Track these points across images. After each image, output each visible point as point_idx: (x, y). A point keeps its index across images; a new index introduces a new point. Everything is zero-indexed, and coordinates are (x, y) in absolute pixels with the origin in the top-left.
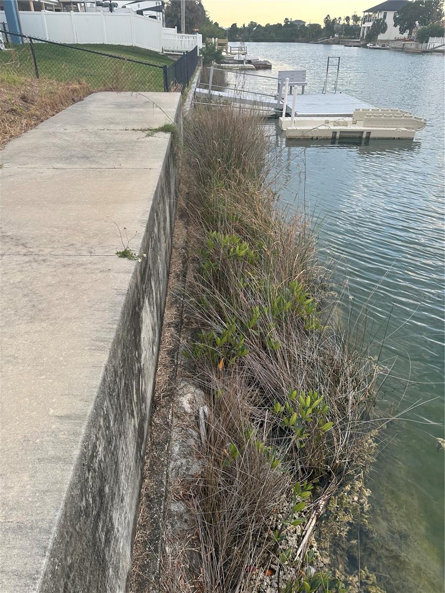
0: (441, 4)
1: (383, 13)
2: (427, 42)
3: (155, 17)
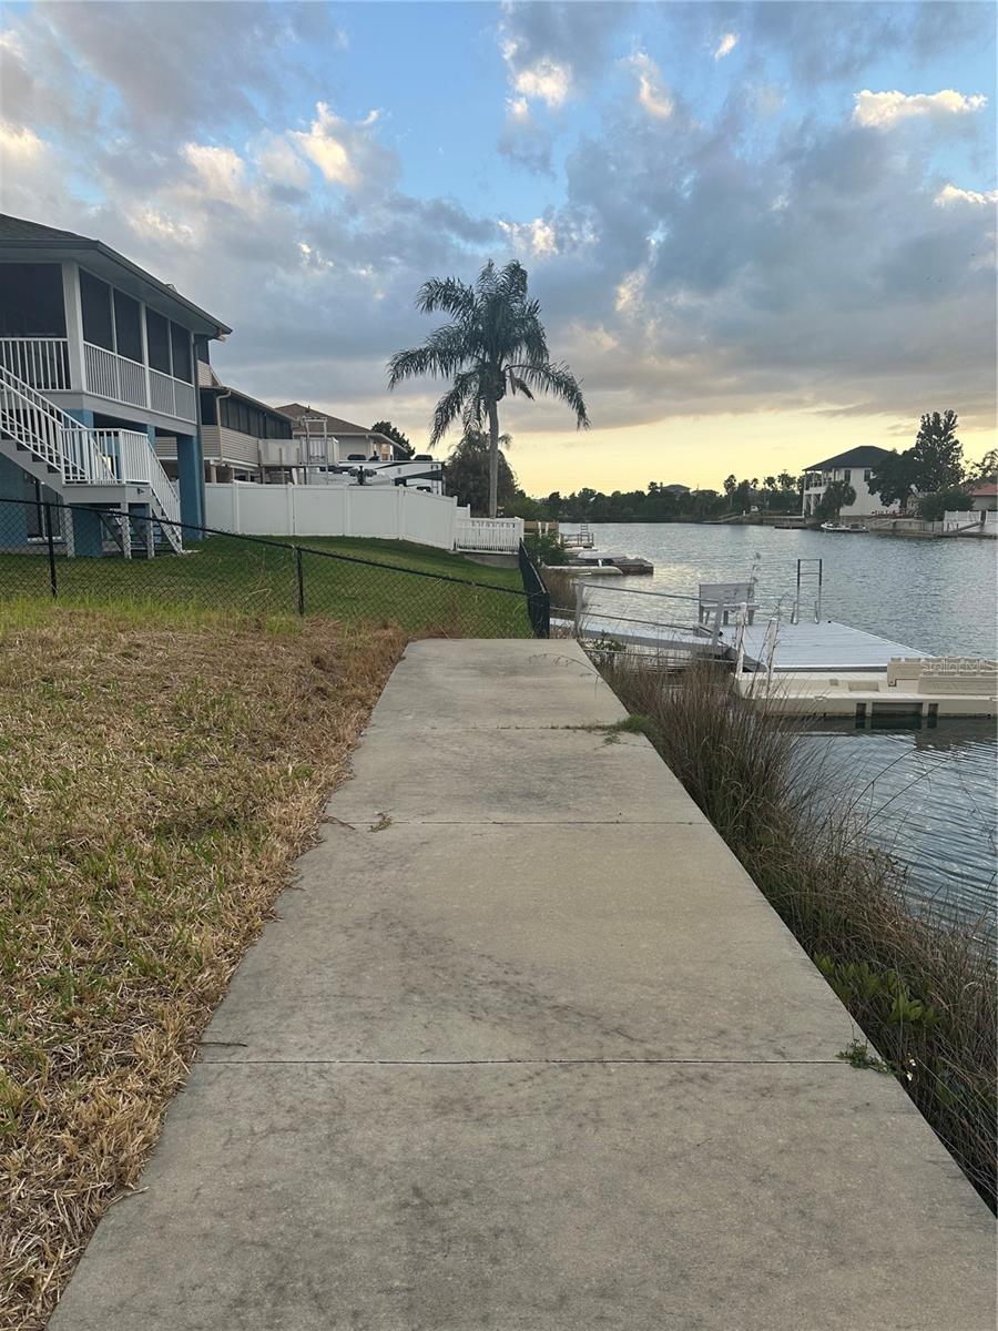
0: (954, 456)
1: (843, 472)
2: (941, 519)
3: (429, 489)
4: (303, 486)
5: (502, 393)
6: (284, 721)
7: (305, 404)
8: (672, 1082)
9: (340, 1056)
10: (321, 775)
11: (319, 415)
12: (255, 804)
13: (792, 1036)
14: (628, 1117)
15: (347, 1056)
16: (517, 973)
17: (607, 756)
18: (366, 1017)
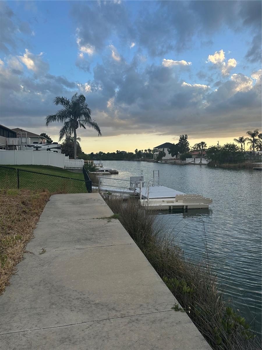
1: (162, 149)
2: (185, 160)
3: (57, 152)
4: (20, 151)
5: (77, 127)
6: (13, 222)
7: (21, 128)
8: (129, 323)
9: (30, 328)
10: (24, 238)
11: (25, 131)
12: (3, 249)
13: (159, 304)
14: (117, 335)
15: (32, 328)
16: (84, 295)
17: (108, 226)
18: (38, 314)
